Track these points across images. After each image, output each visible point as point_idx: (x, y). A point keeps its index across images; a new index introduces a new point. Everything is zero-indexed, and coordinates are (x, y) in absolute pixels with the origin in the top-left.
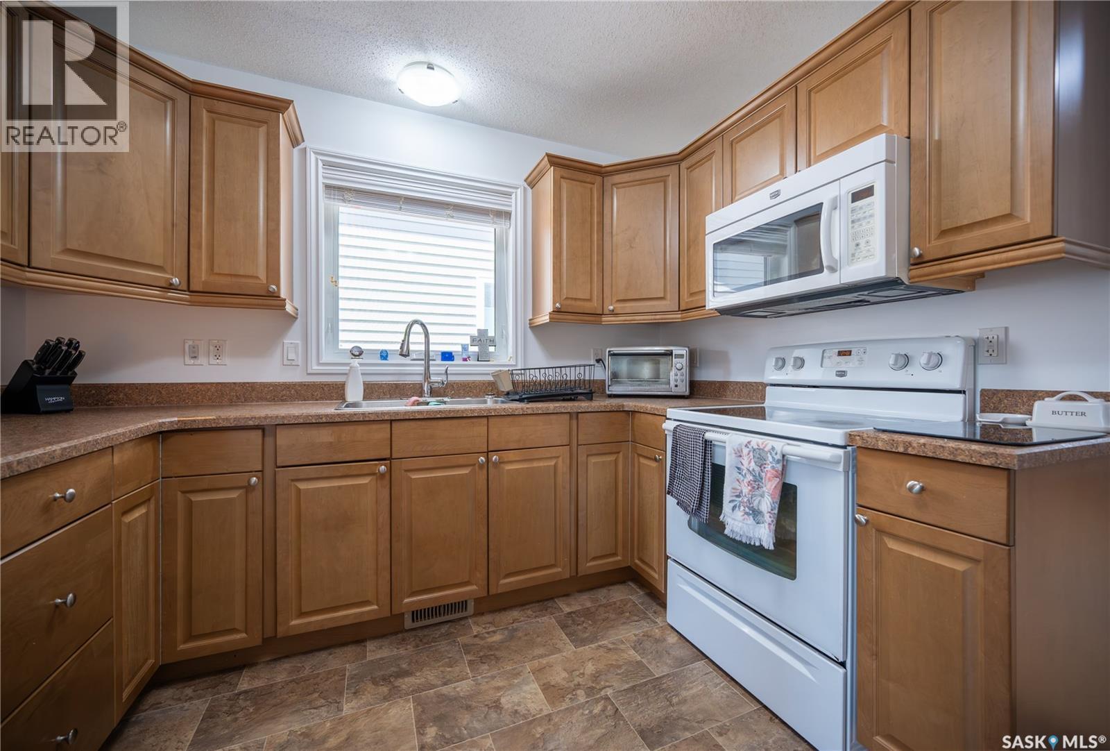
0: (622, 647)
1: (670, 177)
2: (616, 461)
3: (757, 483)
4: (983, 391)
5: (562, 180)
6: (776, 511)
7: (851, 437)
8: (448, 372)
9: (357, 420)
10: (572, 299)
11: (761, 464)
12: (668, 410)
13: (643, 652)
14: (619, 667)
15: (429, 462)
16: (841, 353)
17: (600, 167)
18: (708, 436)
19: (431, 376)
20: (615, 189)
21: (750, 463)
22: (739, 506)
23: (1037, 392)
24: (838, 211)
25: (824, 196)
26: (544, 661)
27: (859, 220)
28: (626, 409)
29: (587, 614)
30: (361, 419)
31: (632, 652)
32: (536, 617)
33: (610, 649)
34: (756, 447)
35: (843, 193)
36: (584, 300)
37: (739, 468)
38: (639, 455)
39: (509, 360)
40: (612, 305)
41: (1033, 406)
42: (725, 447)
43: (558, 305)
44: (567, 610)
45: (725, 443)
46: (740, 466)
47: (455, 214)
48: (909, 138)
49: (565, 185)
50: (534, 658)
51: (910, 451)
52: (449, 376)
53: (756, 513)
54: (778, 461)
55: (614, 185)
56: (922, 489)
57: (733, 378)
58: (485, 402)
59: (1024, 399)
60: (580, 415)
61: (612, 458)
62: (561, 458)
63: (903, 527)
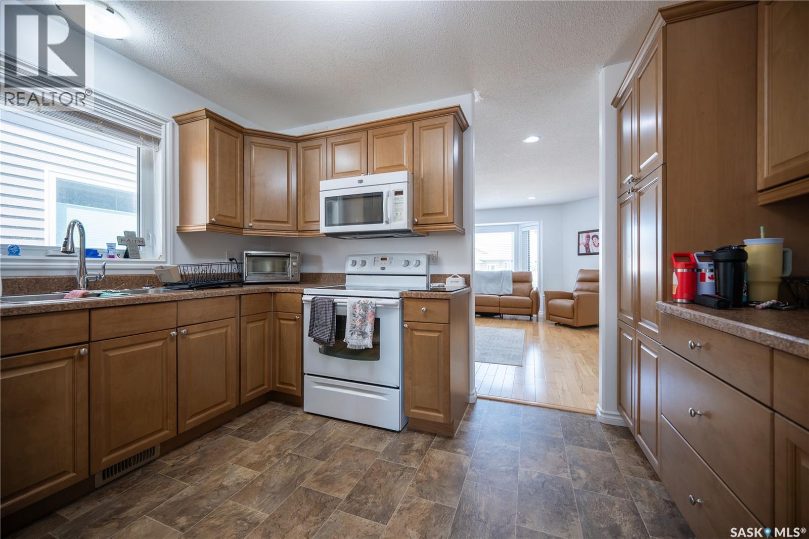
0: (285, 431)
1: (291, 149)
2: (264, 324)
3: (364, 320)
4: (431, 275)
5: (215, 130)
6: (373, 331)
7: (402, 294)
8: (106, 267)
9: (55, 310)
10: (222, 215)
11: (366, 310)
12: (305, 289)
13: (298, 429)
14: (289, 440)
15: (128, 340)
16: (382, 259)
17: (243, 128)
18: (335, 300)
19: (87, 271)
20: (253, 146)
21: (360, 310)
22: (355, 333)
23: (446, 275)
24: (389, 197)
25: (384, 190)
26: (239, 456)
27: (397, 203)
28: (271, 291)
29: (252, 425)
30: (60, 310)
31: (292, 431)
32: (215, 439)
33: (278, 435)
34: (363, 303)
35: (391, 190)
36: (232, 217)
37: (354, 314)
38: (280, 319)
39: (159, 258)
40: (250, 223)
41: (446, 280)
42: (346, 306)
43: (213, 219)
44: (236, 428)
45: (346, 303)
46: (355, 313)
47: (104, 129)
48: (413, 174)
49: (218, 134)
50: (231, 458)
51: (423, 297)
52: (106, 271)
53: (363, 334)
54: (374, 308)
55: (253, 143)
56: (426, 310)
57: (324, 271)
58: (146, 291)
59: (442, 278)
60: (242, 296)
61: (261, 323)
62: (229, 327)
63: (420, 326)
